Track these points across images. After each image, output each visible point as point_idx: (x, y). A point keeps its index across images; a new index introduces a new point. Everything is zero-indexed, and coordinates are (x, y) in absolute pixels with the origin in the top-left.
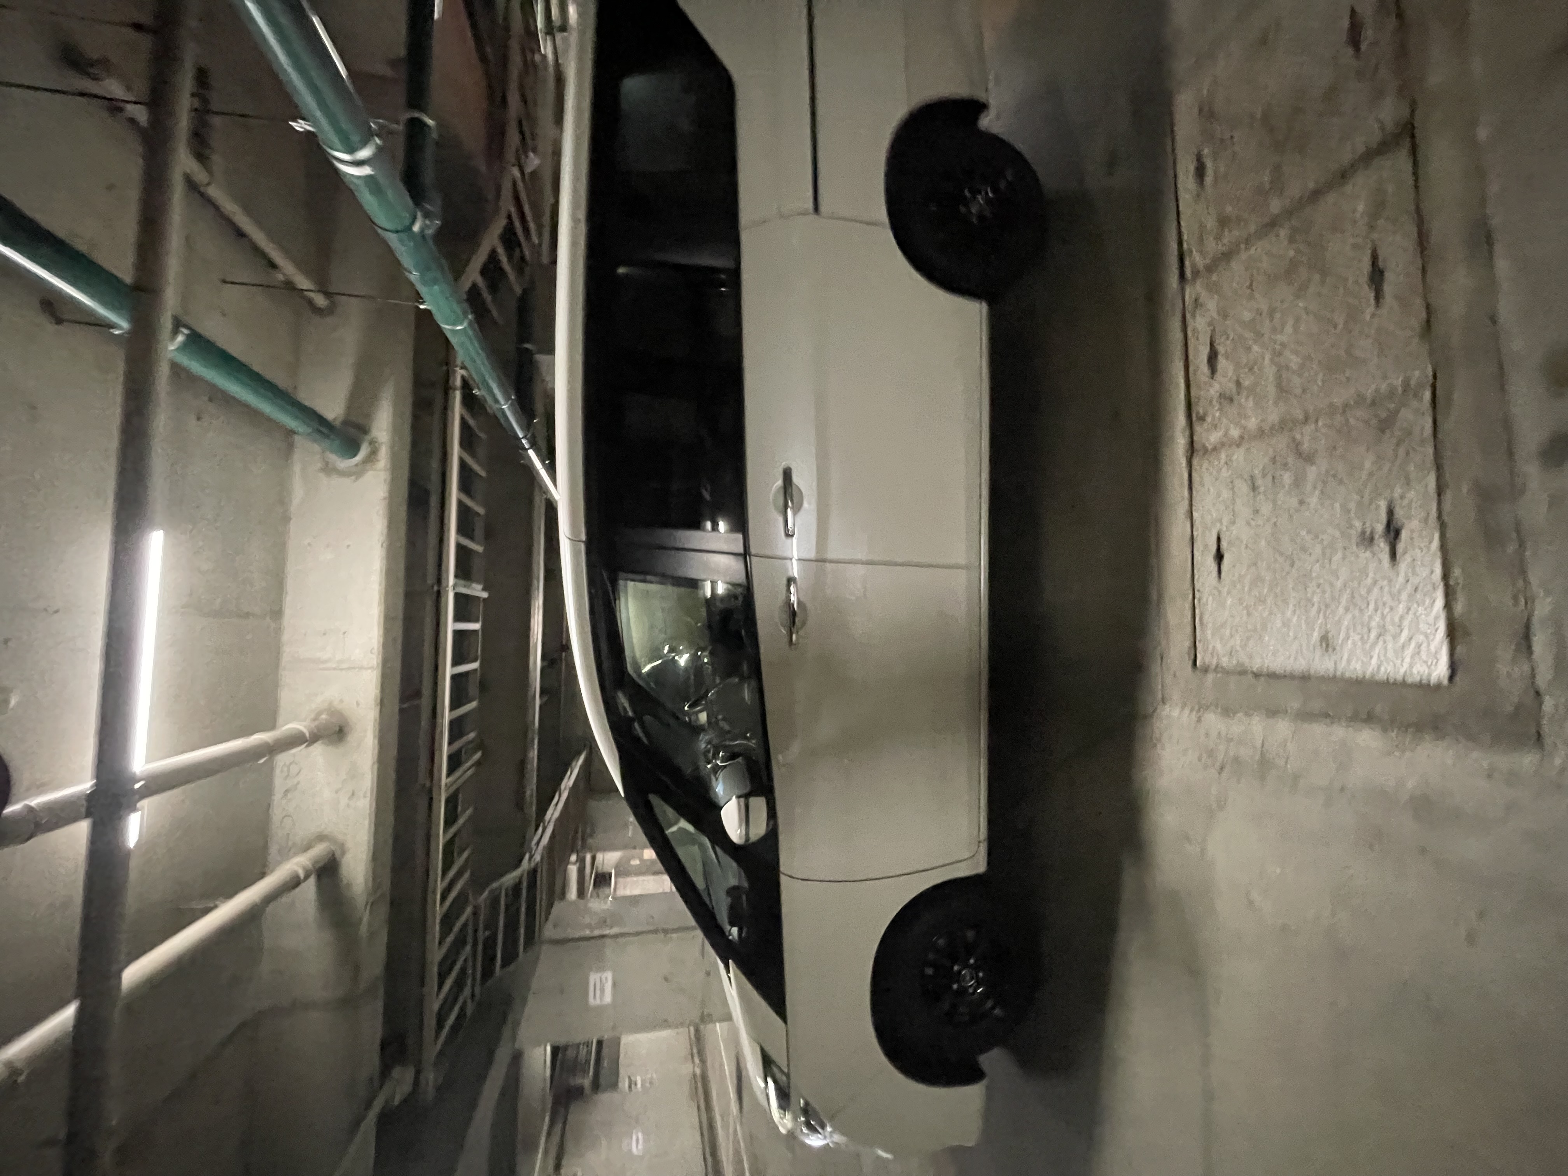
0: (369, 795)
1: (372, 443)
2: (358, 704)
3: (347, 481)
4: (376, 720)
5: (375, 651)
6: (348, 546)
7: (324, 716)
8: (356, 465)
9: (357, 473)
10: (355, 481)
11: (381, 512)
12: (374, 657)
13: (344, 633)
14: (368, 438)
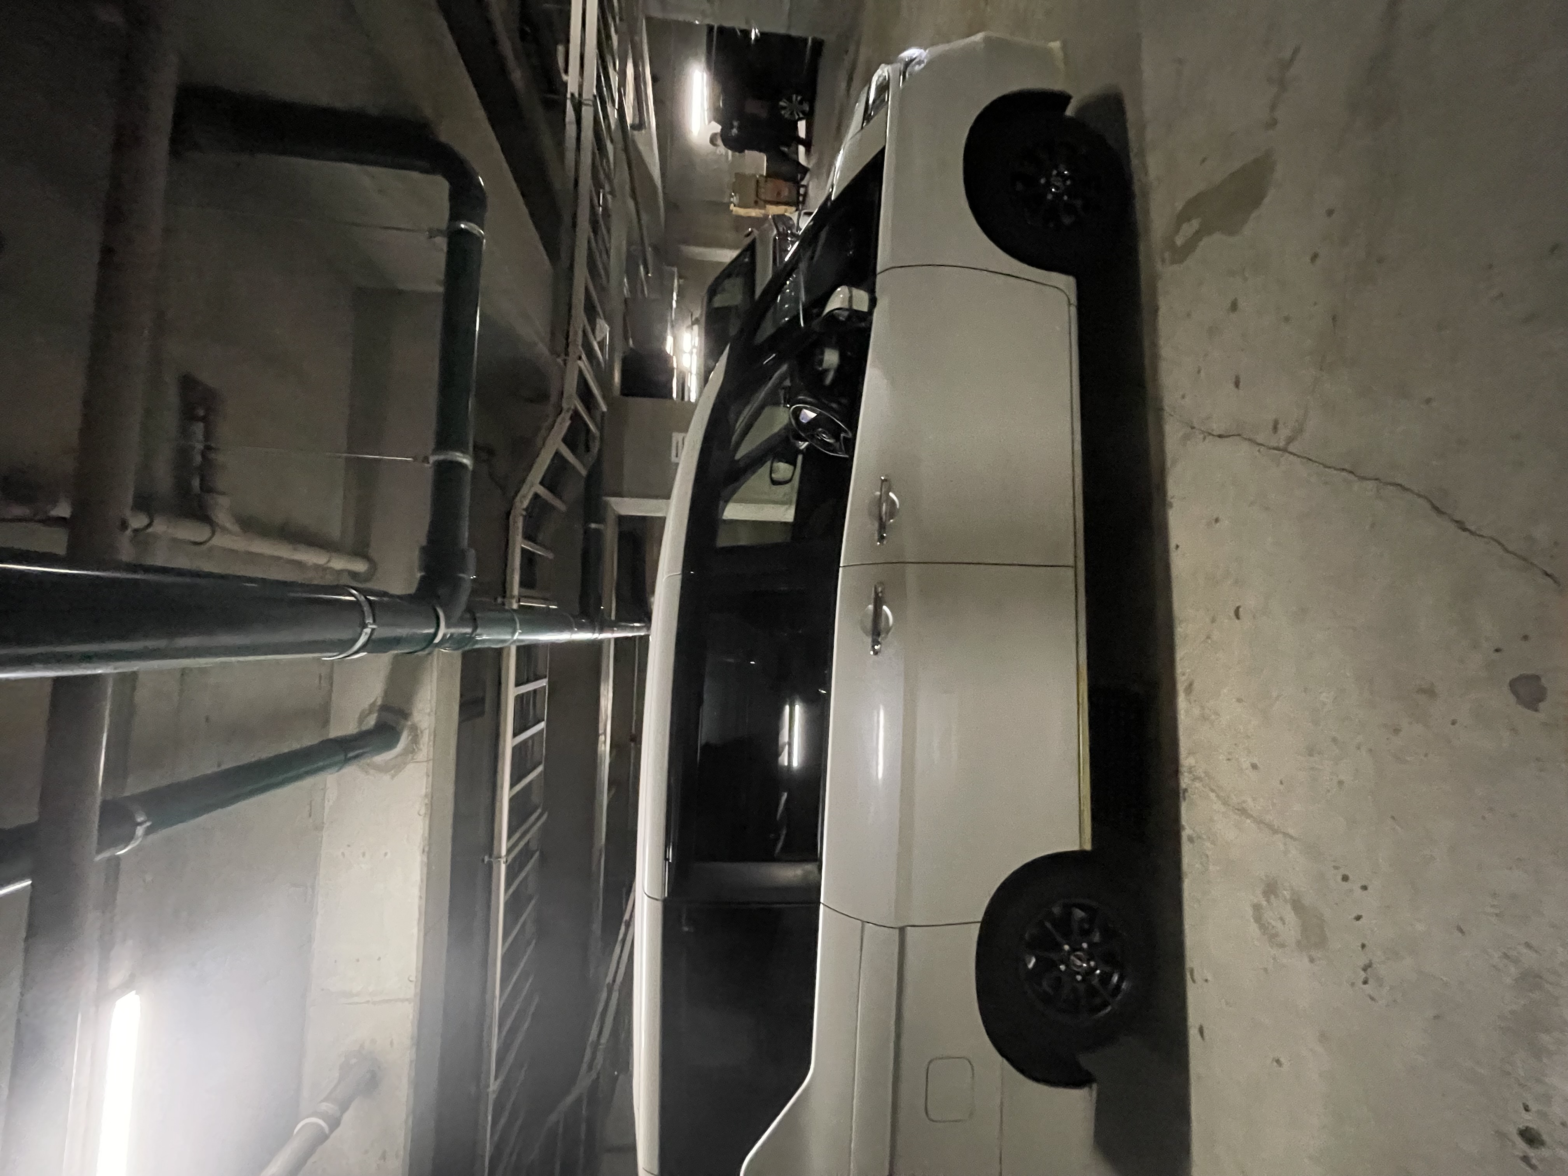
0: (402, 1153)
1: (414, 729)
2: (392, 1043)
3: (386, 777)
4: (411, 1062)
5: (413, 978)
6: (386, 854)
7: (353, 1061)
8: (396, 757)
9: (395, 768)
10: (393, 777)
11: (423, 811)
12: (412, 986)
13: (379, 959)
14: (409, 723)
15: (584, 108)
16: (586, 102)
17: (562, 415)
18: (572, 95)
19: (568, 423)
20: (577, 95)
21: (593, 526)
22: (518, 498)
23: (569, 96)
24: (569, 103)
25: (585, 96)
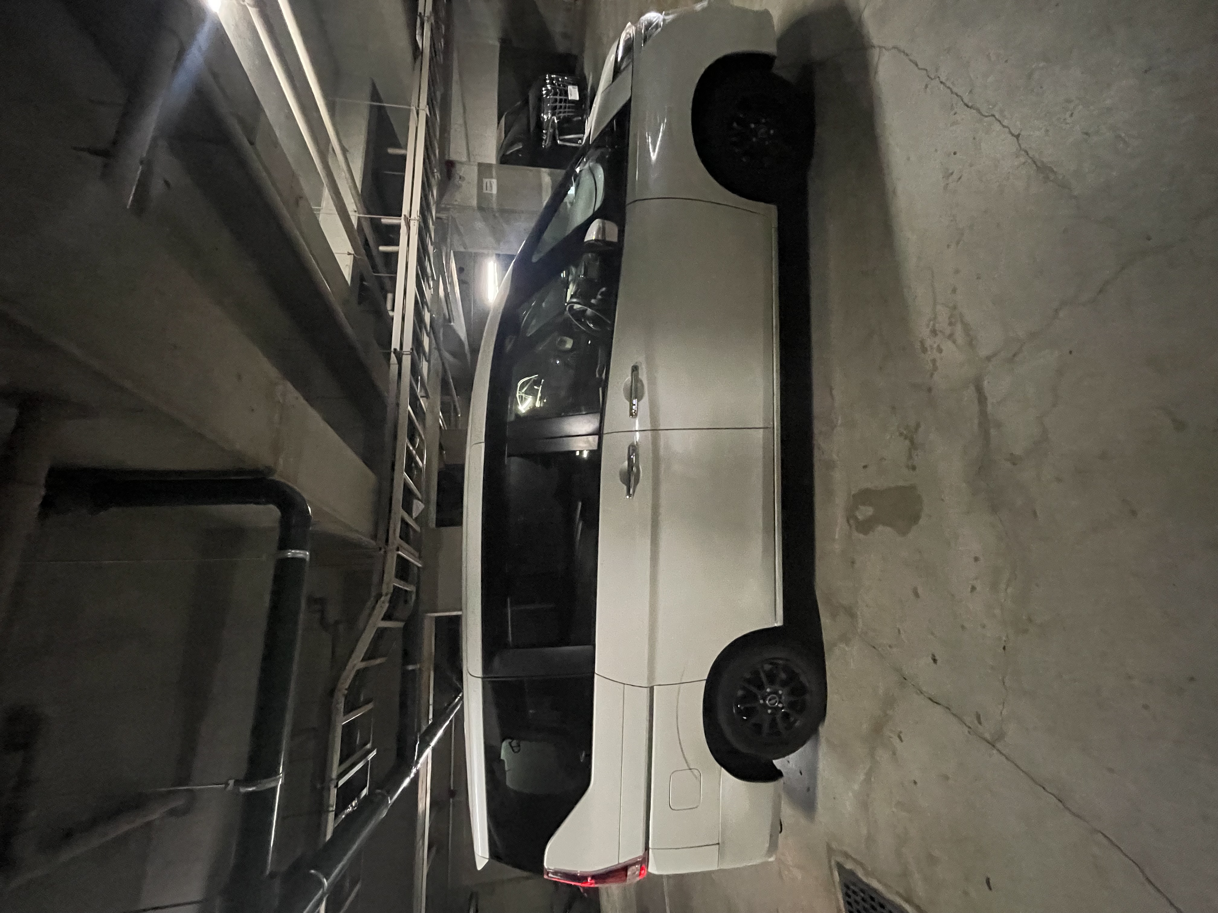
15: (404, 357)
16: (405, 353)
17: (383, 599)
18: (395, 349)
19: (387, 605)
20: (398, 349)
21: (410, 668)
22: (341, 681)
23: (392, 349)
24: (393, 355)
25: (404, 349)
